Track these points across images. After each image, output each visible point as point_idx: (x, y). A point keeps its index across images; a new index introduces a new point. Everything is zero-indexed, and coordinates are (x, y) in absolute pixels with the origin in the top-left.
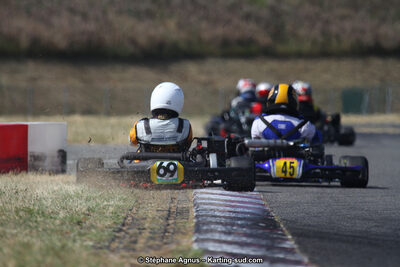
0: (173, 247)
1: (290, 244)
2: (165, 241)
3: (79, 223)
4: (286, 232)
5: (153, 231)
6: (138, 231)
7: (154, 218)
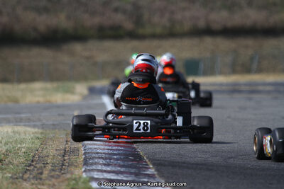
0: (69, 176)
1: (152, 171)
2: (63, 172)
3: (0, 161)
4: (149, 163)
5: (53, 165)
6: (43, 165)
7: (54, 155)
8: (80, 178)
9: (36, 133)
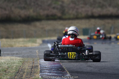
0: (34, 77)
2: (31, 75)
3: (5, 71)
4: (67, 72)
5: (27, 73)
6: (23, 73)
7: (28, 69)
8: (38, 78)
9: (20, 59)
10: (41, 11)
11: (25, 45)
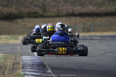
0: (16, 73)
2: (13, 71)
4: (49, 68)
5: (9, 69)
6: (5, 69)
7: (10, 65)
8: (20, 74)
9: (2, 56)
10: (23, 8)
11: (7, 41)
